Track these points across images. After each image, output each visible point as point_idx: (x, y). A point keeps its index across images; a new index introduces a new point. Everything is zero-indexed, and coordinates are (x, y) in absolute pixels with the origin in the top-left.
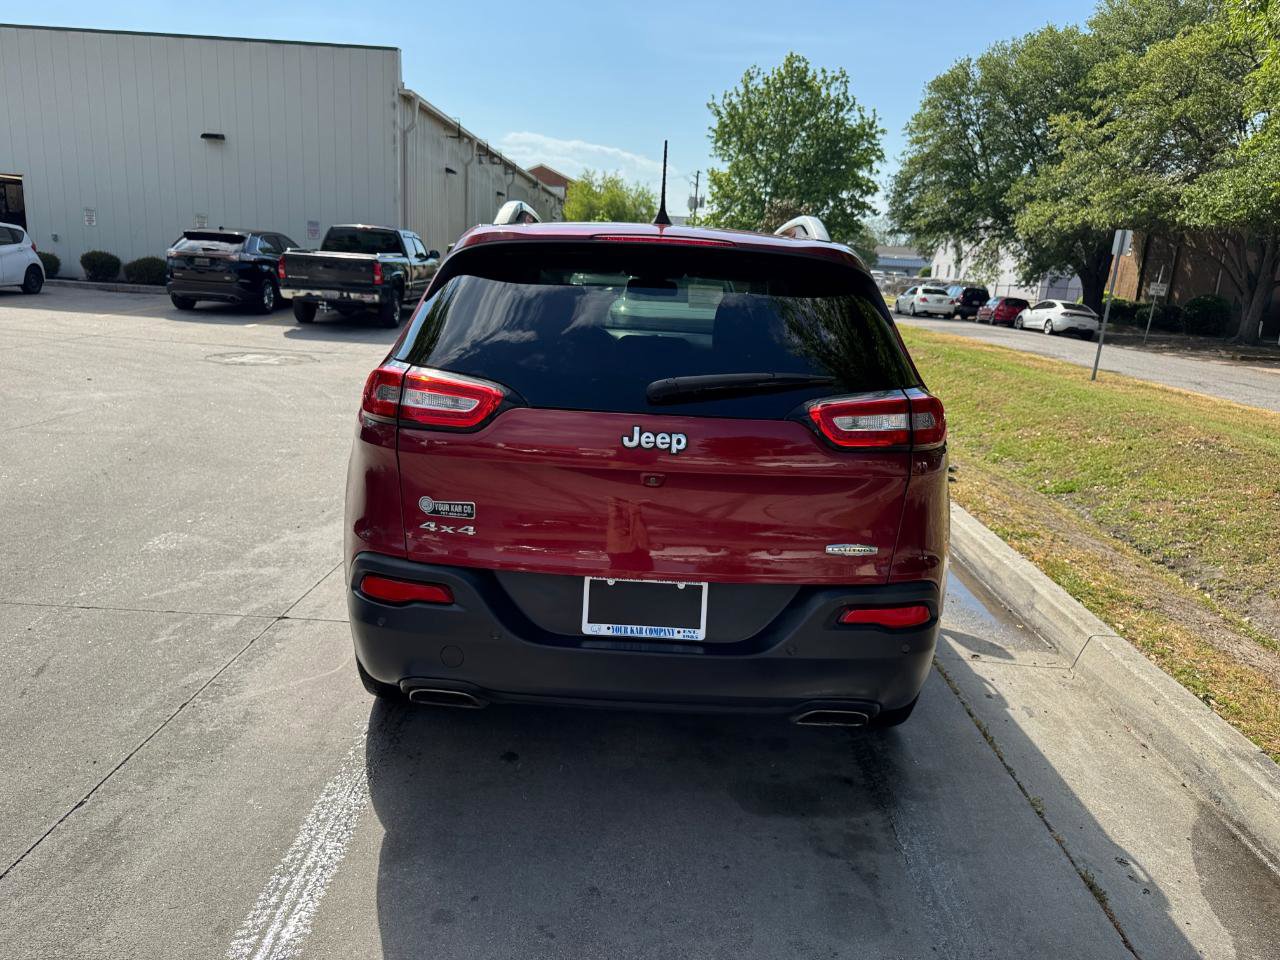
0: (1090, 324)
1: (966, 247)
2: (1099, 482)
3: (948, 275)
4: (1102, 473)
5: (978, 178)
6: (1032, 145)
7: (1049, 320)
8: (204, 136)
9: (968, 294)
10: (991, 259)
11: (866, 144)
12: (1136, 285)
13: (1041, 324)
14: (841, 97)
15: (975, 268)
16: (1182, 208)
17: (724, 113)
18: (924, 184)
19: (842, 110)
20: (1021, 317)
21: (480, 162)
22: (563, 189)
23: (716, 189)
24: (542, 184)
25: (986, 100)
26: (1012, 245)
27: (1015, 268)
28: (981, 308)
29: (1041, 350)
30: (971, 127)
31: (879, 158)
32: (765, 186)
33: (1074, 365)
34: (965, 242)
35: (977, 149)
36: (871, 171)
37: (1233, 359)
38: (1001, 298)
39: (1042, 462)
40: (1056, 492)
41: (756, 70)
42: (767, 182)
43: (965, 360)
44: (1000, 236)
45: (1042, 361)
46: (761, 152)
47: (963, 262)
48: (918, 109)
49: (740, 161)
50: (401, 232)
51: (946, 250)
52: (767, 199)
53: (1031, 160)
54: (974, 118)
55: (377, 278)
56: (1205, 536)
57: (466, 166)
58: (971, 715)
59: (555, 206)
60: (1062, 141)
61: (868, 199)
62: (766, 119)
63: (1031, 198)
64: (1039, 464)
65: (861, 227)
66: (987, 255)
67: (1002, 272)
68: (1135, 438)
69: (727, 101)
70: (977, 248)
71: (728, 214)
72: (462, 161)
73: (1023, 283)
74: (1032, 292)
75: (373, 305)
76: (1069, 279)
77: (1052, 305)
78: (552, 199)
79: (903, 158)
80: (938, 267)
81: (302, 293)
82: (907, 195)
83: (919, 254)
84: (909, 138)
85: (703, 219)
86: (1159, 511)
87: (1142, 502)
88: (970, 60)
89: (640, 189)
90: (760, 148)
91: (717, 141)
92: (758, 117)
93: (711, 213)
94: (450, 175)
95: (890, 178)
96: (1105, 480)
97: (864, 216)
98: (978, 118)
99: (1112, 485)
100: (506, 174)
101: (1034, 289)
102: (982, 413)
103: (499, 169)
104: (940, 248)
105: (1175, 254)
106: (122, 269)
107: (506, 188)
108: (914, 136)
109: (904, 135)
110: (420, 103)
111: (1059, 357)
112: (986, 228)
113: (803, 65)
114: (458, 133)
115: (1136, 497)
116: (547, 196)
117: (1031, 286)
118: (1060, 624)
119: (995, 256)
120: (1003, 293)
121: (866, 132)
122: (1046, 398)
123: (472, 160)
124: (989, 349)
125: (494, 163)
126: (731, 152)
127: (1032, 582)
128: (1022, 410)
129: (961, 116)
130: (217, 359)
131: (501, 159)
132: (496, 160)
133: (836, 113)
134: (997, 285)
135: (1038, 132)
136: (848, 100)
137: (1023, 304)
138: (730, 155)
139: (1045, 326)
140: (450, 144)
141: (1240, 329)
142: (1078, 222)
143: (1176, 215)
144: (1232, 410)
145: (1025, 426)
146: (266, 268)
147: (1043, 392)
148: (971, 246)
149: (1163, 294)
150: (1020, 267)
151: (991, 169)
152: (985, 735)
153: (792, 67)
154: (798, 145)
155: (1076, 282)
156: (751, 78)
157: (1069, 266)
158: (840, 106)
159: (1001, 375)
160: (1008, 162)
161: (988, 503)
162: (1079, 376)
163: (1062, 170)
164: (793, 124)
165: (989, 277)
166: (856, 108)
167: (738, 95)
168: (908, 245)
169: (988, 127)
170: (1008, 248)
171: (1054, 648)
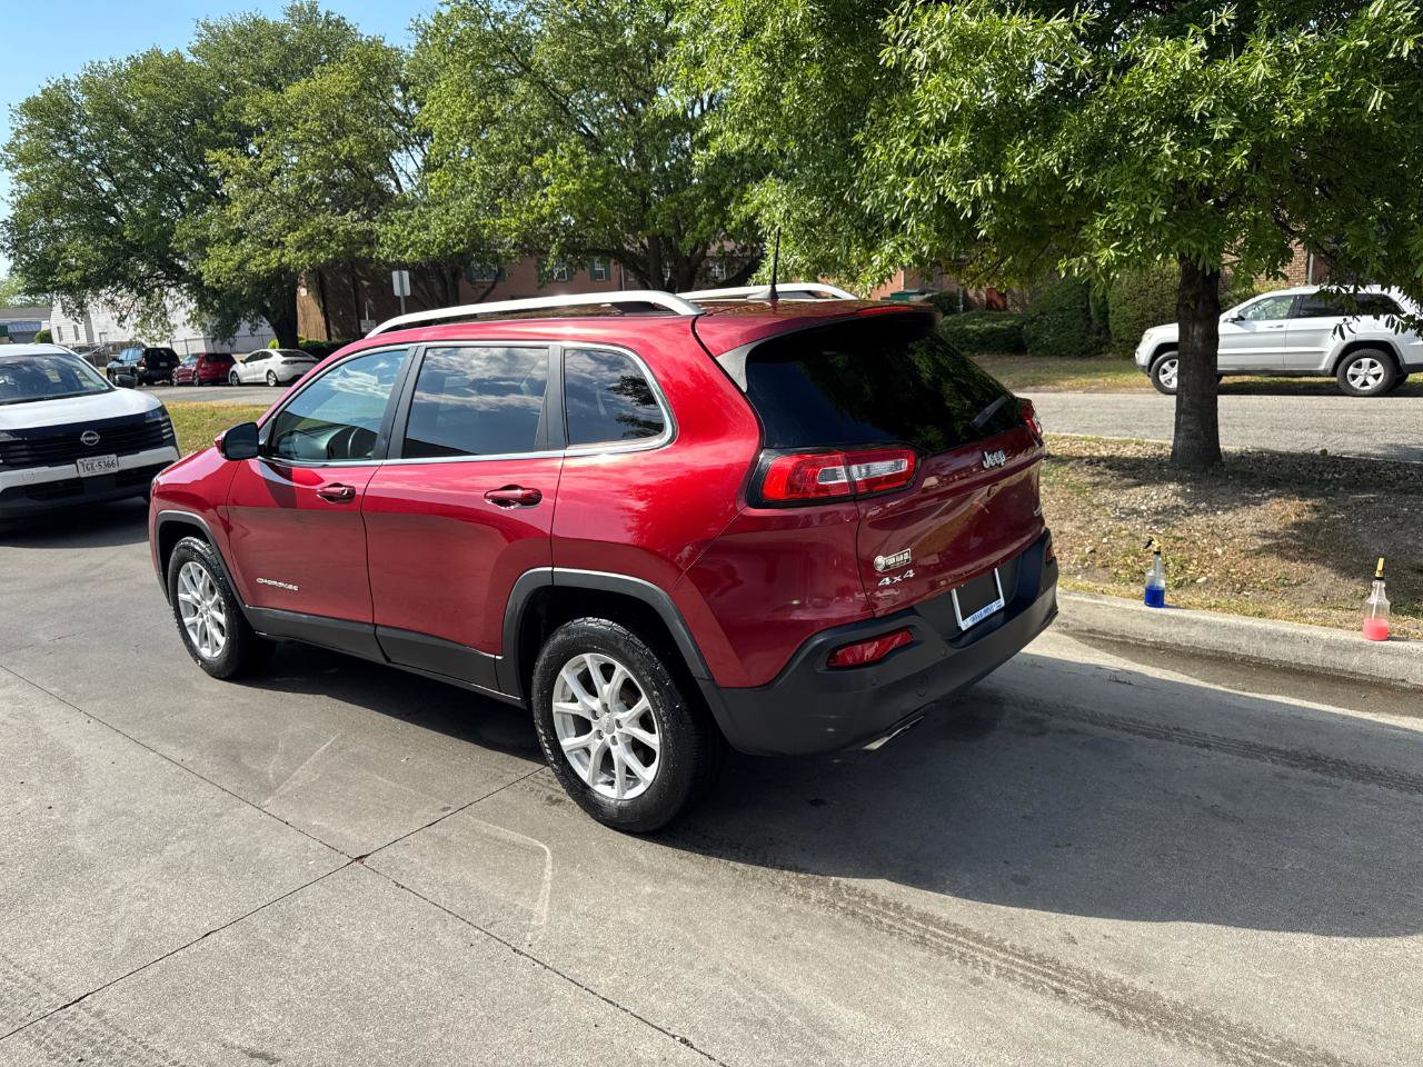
3: (77, 337)
7: (269, 372)
9: (150, 356)
10: (155, 314)
12: (323, 325)
13: (262, 377)
20: (234, 372)
27: (188, 321)
28: (176, 370)
38: (194, 355)
63: (206, 242)
67: (176, 326)
77: (266, 355)
80: (60, 328)
88: (67, 81)
105: (352, 290)
139: (268, 378)
142: (274, 264)
143: (373, 252)
163: (236, 210)
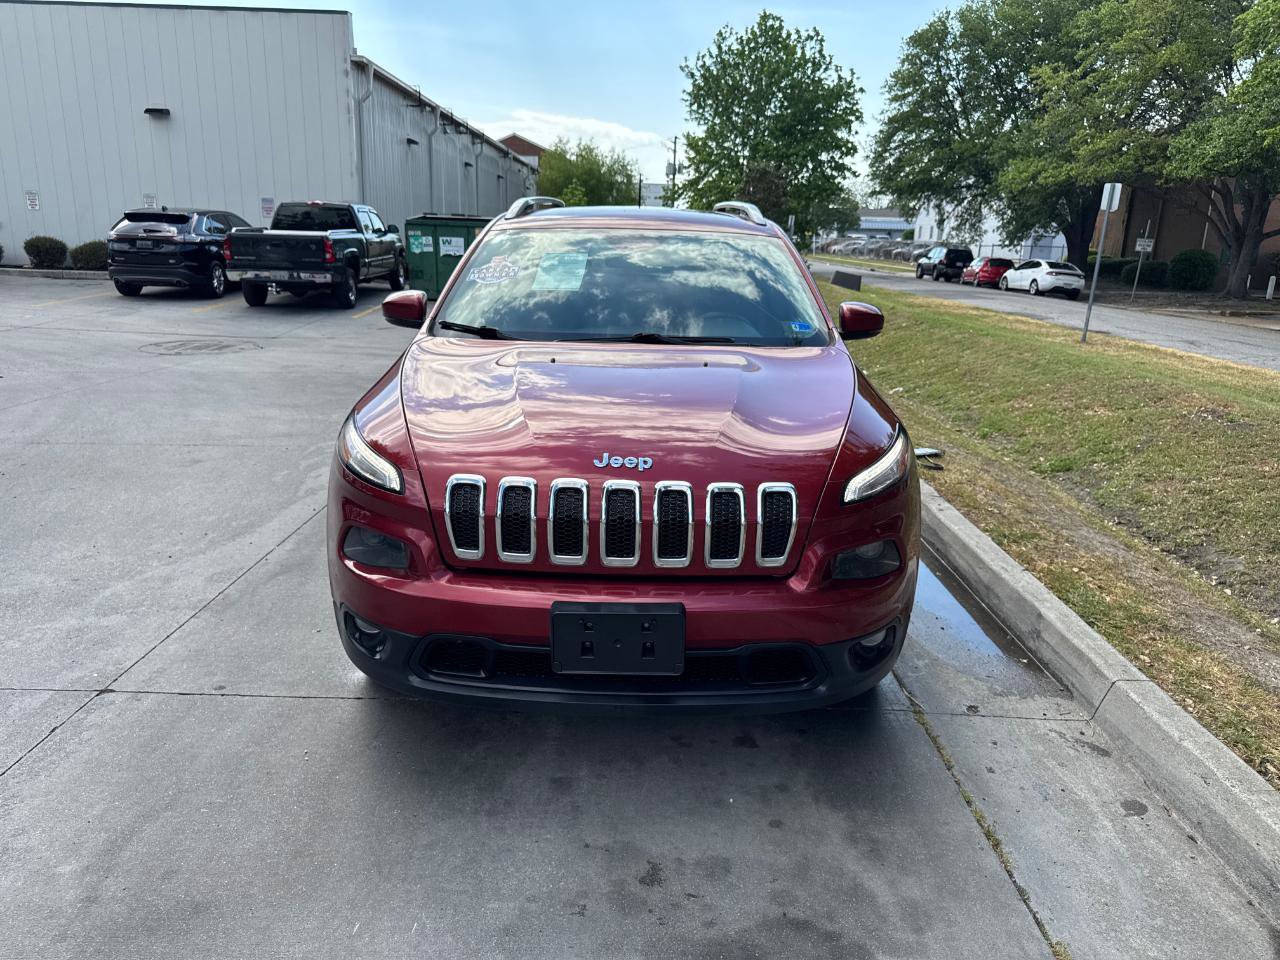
0: (1077, 283)
1: (948, 208)
2: (1098, 459)
3: (931, 236)
4: (1102, 448)
5: (960, 135)
6: (1014, 99)
7: (1034, 280)
8: (148, 111)
9: (952, 255)
10: (972, 220)
11: (844, 104)
13: (1026, 285)
14: (817, 55)
15: (958, 228)
16: (1168, 159)
17: (697, 74)
18: (903, 143)
19: (819, 70)
20: (1005, 277)
21: (445, 132)
22: (536, 158)
23: (692, 154)
24: (513, 153)
25: (966, 54)
26: (995, 204)
27: (998, 228)
28: (965, 270)
29: (1028, 312)
30: (951, 83)
31: (857, 118)
32: (743, 149)
33: (1064, 327)
34: (948, 202)
35: (957, 105)
36: (850, 131)
37: (1223, 314)
38: (985, 258)
39: (1035, 437)
40: (1052, 471)
41: (728, 30)
42: (744, 145)
43: (949, 326)
44: (983, 195)
45: (1030, 323)
46: (737, 114)
47: (946, 223)
48: (895, 66)
49: (715, 124)
50: (355, 207)
51: (928, 211)
52: (745, 163)
53: (1013, 116)
54: (954, 73)
55: (328, 256)
56: (1220, 521)
57: (430, 137)
58: (969, 803)
59: (527, 177)
60: (1044, 95)
61: (847, 161)
62: (742, 80)
63: (1014, 154)
64: (1032, 440)
65: (842, 190)
66: (970, 214)
67: (986, 232)
68: (1135, 408)
69: (700, 63)
70: (960, 208)
71: (706, 180)
72: (426, 132)
73: (1007, 243)
74: (1016, 251)
75: (325, 285)
76: (1054, 237)
77: (1038, 265)
78: (525, 170)
79: (882, 117)
80: (921, 228)
81: (250, 275)
82: (887, 154)
83: (901, 216)
84: (888, 96)
85: (680, 186)
86: (1167, 492)
87: (1147, 481)
88: (948, 13)
89: (616, 157)
90: (737, 110)
91: (691, 105)
92: (734, 79)
93: (688, 178)
94: (413, 146)
95: (870, 138)
96: (1106, 456)
97: (845, 178)
98: (958, 74)
99: (1112, 463)
100: (473, 144)
101: (1019, 248)
102: (969, 383)
103: (466, 139)
104: (922, 209)
106: (68, 254)
107: (474, 158)
108: (893, 93)
109: (882, 94)
110: (375, 70)
111: (1047, 318)
112: (969, 187)
113: (777, 24)
114: (417, 101)
115: (1140, 476)
116: (519, 166)
117: (1015, 246)
118: (1074, 662)
119: (978, 217)
120: (987, 253)
121: (843, 91)
122: (1037, 365)
123: (436, 130)
124: (975, 312)
125: (461, 133)
126: (707, 115)
127: (1036, 604)
128: (1012, 379)
129: (940, 71)
130: (152, 349)
131: (467, 128)
132: (462, 128)
133: (813, 72)
134: (981, 246)
135: (1020, 86)
136: (824, 58)
137: (1008, 264)
138: (706, 119)
139: (1030, 287)
140: (410, 113)
141: (1229, 284)
142: (1063, 177)
143: (1163, 167)
144: (1231, 371)
145: (1015, 397)
146: (214, 249)
147: (1034, 359)
148: (953, 205)
149: (1149, 249)
150: (1004, 226)
151: (972, 126)
152: (988, 835)
153: (766, 26)
154: (775, 106)
155: (1061, 240)
156: (724, 39)
157: (1054, 224)
158: (816, 66)
159: (988, 341)
160: (989, 118)
161: (980, 496)
162: (1068, 338)
163: (1045, 124)
164: (769, 85)
165: (972, 238)
166: (832, 67)
167: (711, 56)
168: (890, 208)
169: (968, 81)
170: (992, 207)
171: (1067, 691)
